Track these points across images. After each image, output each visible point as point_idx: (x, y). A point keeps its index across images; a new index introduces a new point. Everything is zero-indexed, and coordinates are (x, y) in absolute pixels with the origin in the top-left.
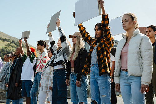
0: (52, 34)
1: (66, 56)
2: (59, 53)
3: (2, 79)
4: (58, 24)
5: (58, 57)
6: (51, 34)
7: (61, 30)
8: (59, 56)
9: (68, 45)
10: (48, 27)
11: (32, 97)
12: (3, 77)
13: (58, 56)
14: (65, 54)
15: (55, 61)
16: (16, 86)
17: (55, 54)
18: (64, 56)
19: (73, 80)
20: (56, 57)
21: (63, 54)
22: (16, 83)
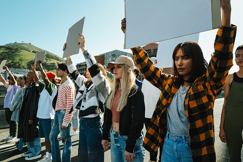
0: (72, 60)
1: (102, 96)
2: (90, 92)
3: (15, 109)
4: (81, 44)
5: (88, 99)
6: (70, 59)
7: (88, 54)
8: (90, 97)
9: (103, 80)
10: (64, 49)
11: (53, 142)
12: (16, 106)
13: (87, 97)
14: (100, 94)
15: (83, 107)
16: (30, 123)
17: (82, 92)
18: (97, 96)
19: (119, 145)
20: (85, 98)
21: (96, 94)
22: (29, 120)
